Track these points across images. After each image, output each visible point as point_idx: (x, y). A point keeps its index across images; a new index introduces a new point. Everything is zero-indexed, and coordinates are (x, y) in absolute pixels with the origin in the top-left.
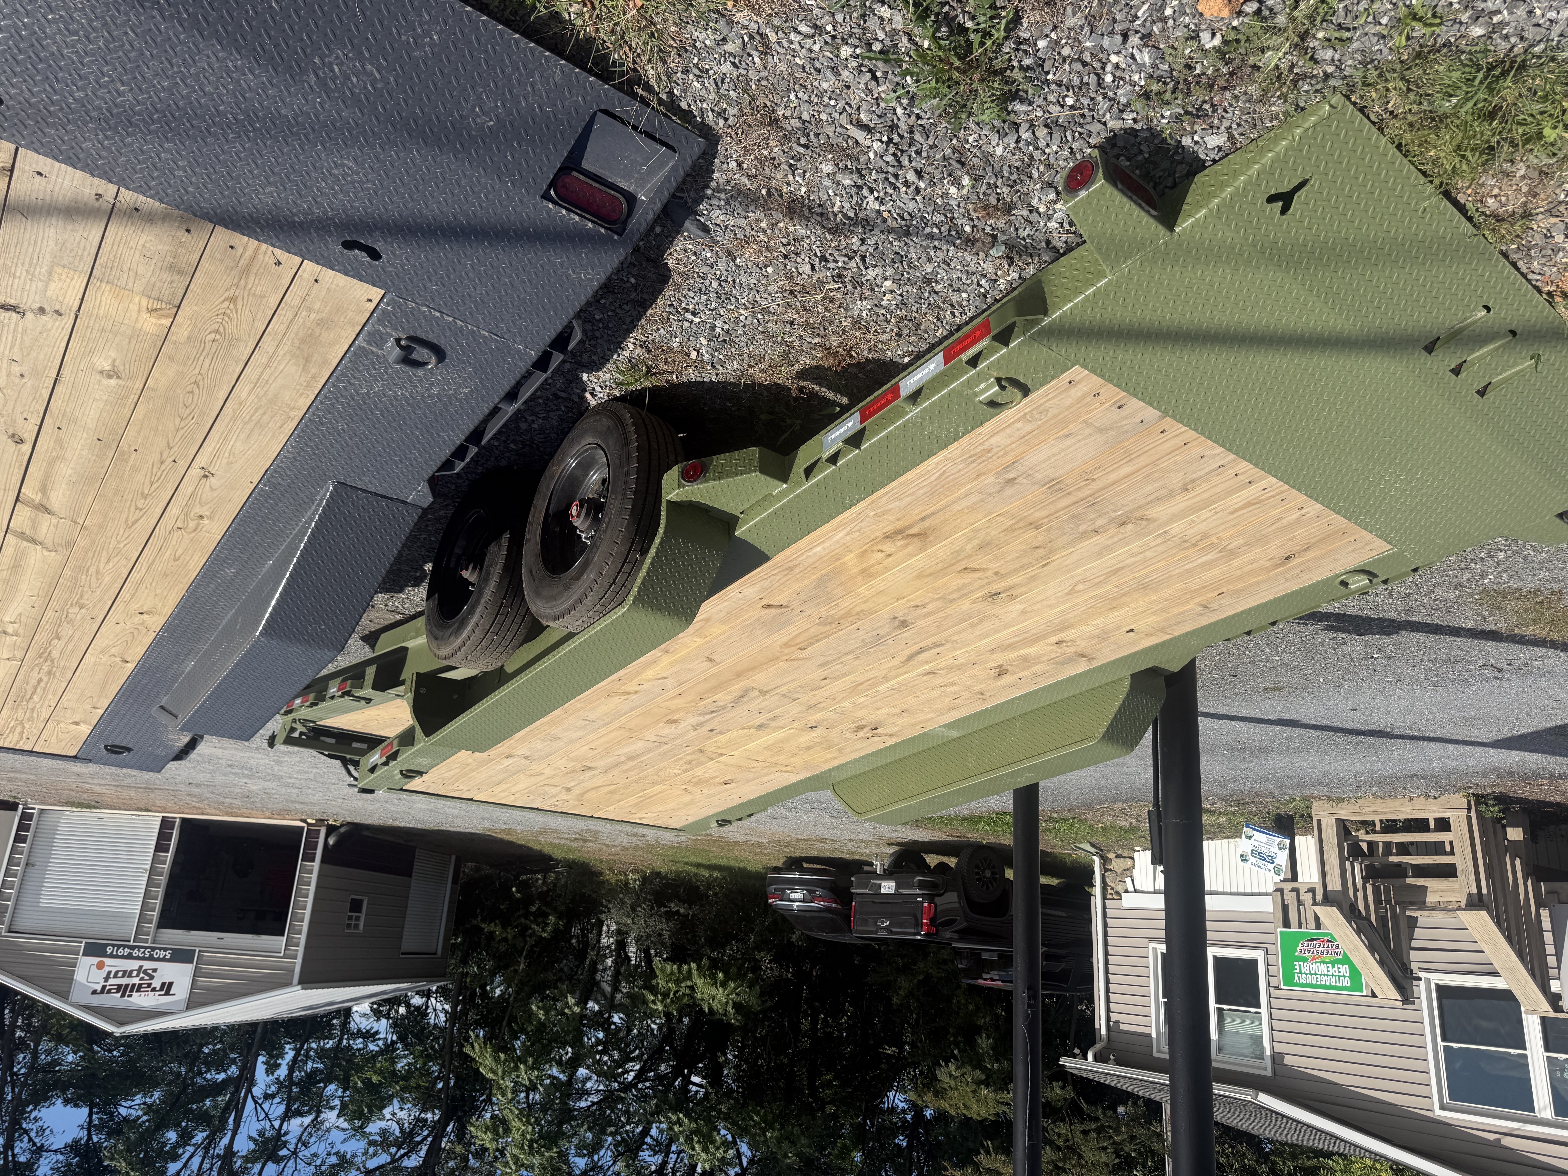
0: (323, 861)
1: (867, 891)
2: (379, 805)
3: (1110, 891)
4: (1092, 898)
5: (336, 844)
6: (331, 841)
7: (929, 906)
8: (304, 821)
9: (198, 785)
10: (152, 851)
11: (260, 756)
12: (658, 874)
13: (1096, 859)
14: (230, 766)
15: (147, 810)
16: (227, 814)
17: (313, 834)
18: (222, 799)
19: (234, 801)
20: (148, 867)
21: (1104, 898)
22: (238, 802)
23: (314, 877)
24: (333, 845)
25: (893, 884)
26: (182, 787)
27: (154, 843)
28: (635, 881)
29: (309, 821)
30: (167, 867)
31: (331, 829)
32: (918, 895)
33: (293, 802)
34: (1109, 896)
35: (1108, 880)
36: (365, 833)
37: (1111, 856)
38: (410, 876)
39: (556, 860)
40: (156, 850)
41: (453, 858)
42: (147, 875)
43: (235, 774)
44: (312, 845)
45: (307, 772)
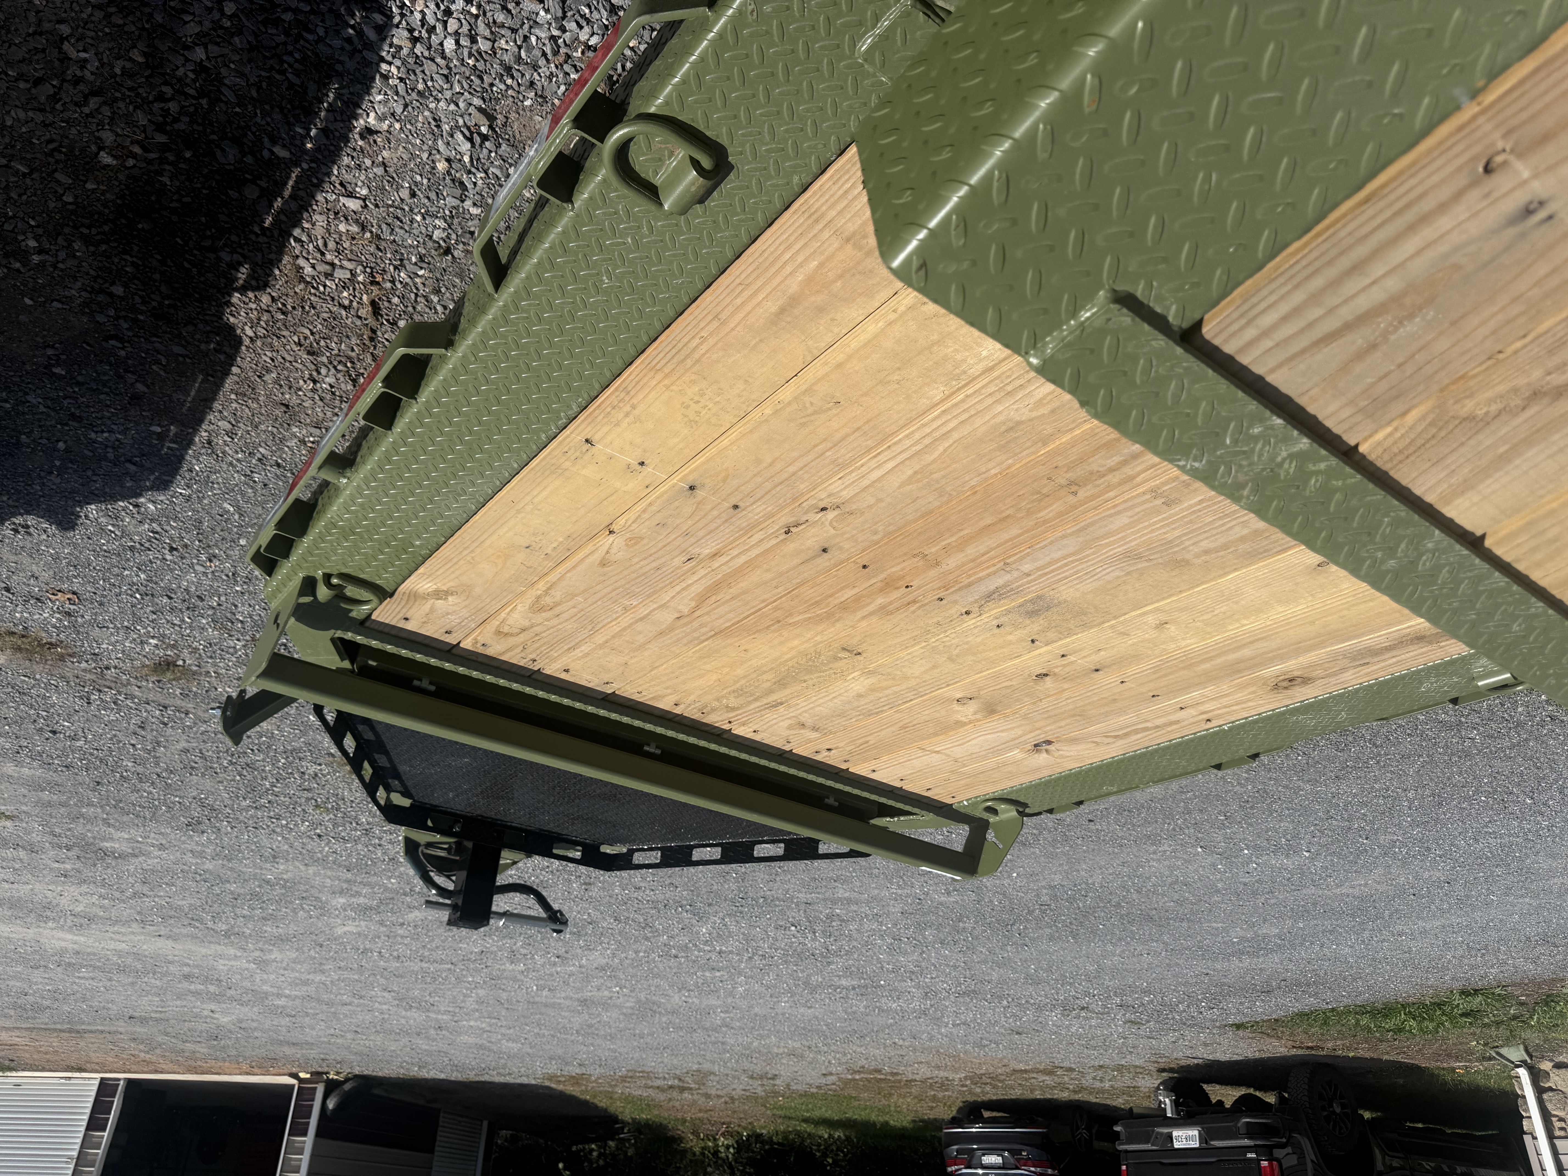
0: (319, 1134)
1: (1148, 1147)
2: (405, 1040)
3: (1557, 1124)
4: (1527, 1139)
5: (339, 1107)
6: (331, 1104)
7: (1271, 1165)
8: (295, 1076)
9: (143, 1021)
10: (83, 1129)
11: (232, 951)
12: (758, 1137)
13: (1522, 1072)
14: (187, 977)
15: (80, 1070)
16: (190, 1071)
17: (306, 1094)
18: (180, 1045)
19: (198, 1048)
20: (75, 1154)
21: (1551, 1137)
22: (202, 1049)
23: (305, 1159)
24: (334, 1110)
25: (1194, 1132)
26: (121, 1026)
27: (86, 1117)
28: (728, 1147)
29: (302, 1075)
30: (100, 1152)
31: (331, 1087)
32: (1249, 1149)
33: (281, 1043)
34: (1558, 1133)
35: (1550, 1107)
36: (377, 1091)
37: (1546, 1066)
38: (432, 1151)
39: (623, 1122)
40: (88, 1128)
41: (485, 1124)
42: (72, 1166)
43: (196, 994)
44: (303, 1112)
45: (306, 983)
